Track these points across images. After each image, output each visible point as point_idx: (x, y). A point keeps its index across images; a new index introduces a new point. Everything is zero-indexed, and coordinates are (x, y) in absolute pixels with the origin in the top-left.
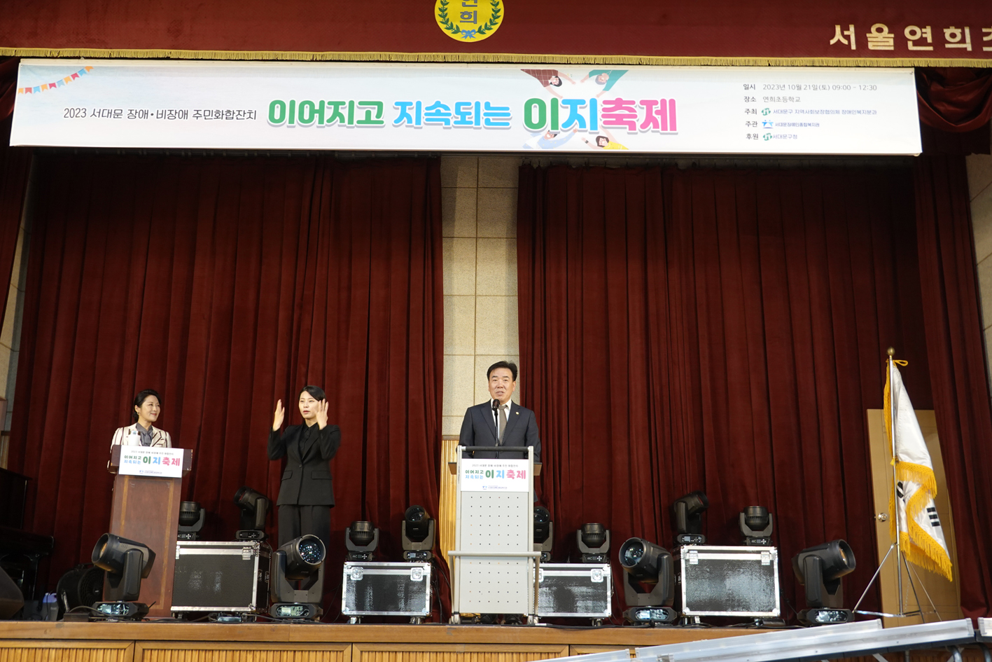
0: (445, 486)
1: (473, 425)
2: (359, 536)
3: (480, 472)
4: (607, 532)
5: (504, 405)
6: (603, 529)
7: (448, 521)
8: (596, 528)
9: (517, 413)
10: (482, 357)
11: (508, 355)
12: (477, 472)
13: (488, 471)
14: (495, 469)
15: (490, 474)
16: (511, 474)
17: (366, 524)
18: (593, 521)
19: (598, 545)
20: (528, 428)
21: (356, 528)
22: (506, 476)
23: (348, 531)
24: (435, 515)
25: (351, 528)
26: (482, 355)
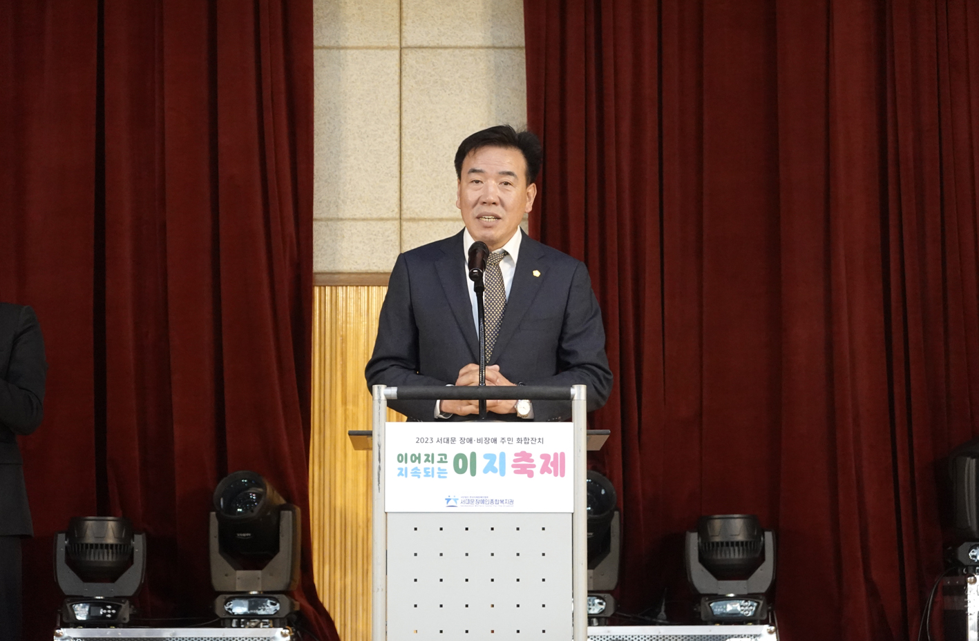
0: (323, 411)
1: (411, 309)
2: (93, 558)
3: (437, 458)
4: (769, 537)
5: (498, 251)
6: (755, 529)
7: (333, 509)
8: (736, 527)
9: (537, 273)
10: (420, 53)
11: (494, 47)
12: (430, 458)
13: (460, 456)
14: (481, 450)
15: (465, 464)
16: (523, 465)
17: (111, 525)
18: (728, 509)
19: (743, 572)
20: (566, 316)
21: (82, 534)
22: (509, 470)
23: (62, 542)
24: (297, 496)
25: (69, 535)
26: (421, 47)
